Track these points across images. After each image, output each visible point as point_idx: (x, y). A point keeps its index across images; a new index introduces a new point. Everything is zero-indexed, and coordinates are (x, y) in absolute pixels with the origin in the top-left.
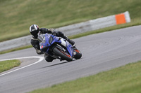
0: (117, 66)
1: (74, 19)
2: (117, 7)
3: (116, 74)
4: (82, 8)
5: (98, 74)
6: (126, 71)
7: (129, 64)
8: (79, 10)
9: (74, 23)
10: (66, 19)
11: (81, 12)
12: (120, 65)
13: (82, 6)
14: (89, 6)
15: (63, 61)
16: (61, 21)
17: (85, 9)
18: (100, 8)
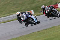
0: (29, 33)
1: (10, 13)
2: (28, 8)
3: (28, 37)
4: (13, 8)
5: (20, 37)
6: (32, 35)
7: (34, 33)
8: (12, 9)
9: (10, 15)
10: (6, 13)
11: (13, 10)
12: (30, 33)
13: (13, 7)
14: (16, 8)
15: (32, 25)
16: (5, 14)
17: (14, 9)
18: (21, 8)
